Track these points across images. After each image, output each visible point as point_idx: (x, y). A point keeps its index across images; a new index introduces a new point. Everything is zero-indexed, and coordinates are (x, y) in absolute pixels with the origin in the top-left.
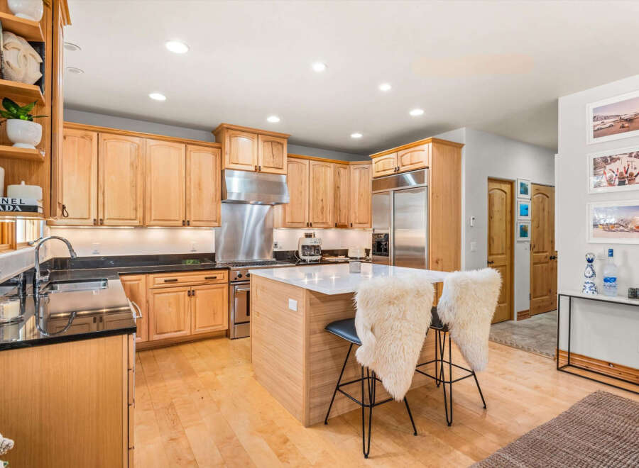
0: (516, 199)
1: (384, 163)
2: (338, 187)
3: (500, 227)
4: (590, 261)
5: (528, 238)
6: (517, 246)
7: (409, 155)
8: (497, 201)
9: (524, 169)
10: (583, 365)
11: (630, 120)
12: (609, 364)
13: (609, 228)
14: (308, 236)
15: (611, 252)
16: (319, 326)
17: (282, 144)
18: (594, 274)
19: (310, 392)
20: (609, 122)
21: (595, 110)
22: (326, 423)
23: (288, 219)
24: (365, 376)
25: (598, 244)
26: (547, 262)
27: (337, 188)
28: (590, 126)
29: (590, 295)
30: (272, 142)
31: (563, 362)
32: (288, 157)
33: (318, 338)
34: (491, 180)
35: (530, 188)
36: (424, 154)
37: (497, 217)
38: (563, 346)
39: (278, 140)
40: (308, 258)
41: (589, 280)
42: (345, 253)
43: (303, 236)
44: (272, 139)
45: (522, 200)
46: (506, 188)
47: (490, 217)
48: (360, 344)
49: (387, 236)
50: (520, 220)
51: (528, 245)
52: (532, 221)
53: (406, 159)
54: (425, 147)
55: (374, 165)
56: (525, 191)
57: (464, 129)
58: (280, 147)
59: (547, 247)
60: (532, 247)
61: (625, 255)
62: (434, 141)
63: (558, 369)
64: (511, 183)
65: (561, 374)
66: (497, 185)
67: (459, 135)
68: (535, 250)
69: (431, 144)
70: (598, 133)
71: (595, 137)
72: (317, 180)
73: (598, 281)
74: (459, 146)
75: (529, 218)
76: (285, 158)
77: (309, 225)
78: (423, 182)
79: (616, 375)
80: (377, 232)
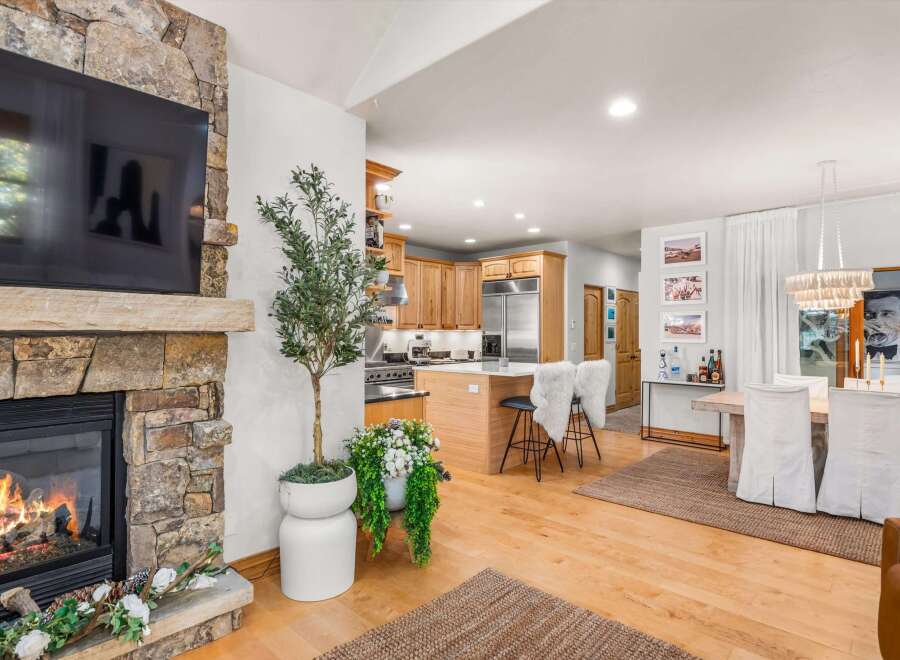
0: (605, 304)
1: (494, 267)
2: (445, 289)
3: (593, 328)
4: (663, 356)
5: (615, 340)
6: (606, 346)
7: (520, 263)
8: (591, 305)
9: (611, 276)
10: (659, 436)
11: (687, 254)
12: (675, 432)
13: (676, 330)
14: (419, 338)
15: (676, 348)
16: (495, 403)
17: (400, 246)
18: (665, 366)
19: (492, 449)
20: (675, 253)
21: (666, 243)
22: (501, 472)
23: (402, 321)
24: (527, 439)
25: (668, 341)
26: (628, 361)
27: (443, 289)
28: (662, 254)
29: (663, 380)
30: (392, 244)
31: (645, 435)
32: (406, 258)
33: (495, 411)
34: (587, 287)
35: (615, 293)
36: (536, 264)
37: (590, 319)
38: (645, 424)
39: (397, 241)
40: (418, 360)
41: (663, 370)
42: (447, 354)
43: (414, 337)
44: (392, 241)
45: (610, 305)
46: (597, 293)
47: (586, 320)
48: (536, 408)
49: (498, 338)
50: (609, 323)
51: (614, 345)
52: (618, 323)
53: (519, 267)
54: (537, 258)
55: (484, 269)
56: (611, 297)
57: (566, 242)
58: (398, 248)
59: (629, 347)
60: (617, 348)
61: (685, 351)
62: (546, 253)
63: (643, 439)
64: (601, 289)
65: (644, 442)
66: (590, 292)
67: (564, 247)
68: (620, 349)
69: (542, 256)
70: (668, 260)
71: (666, 262)
72: (426, 281)
73: (668, 370)
74: (563, 257)
75: (615, 321)
76: (403, 260)
77: (420, 327)
78: (536, 289)
79: (680, 439)
80: (488, 333)
